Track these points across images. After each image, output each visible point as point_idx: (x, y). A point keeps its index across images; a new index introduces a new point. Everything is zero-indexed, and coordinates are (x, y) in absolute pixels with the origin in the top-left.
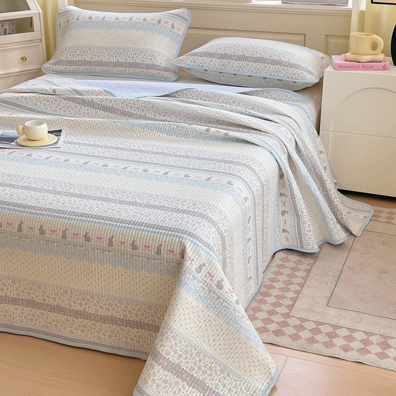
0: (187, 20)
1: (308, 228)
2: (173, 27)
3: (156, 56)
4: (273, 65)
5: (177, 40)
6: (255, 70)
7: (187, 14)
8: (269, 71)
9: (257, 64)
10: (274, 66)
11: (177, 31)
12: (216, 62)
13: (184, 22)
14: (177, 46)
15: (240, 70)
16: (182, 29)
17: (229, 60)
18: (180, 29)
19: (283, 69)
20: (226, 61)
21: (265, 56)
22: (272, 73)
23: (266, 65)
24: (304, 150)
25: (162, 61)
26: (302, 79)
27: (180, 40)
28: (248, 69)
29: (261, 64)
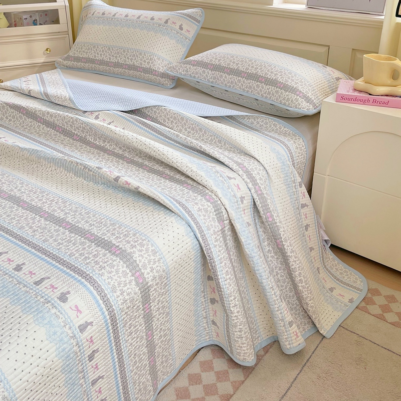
0: (199, 22)
1: (238, 333)
2: (181, 28)
3: (154, 60)
4: (267, 85)
5: (185, 43)
6: (246, 88)
7: (200, 15)
8: (261, 92)
9: (249, 82)
10: (268, 87)
11: (185, 33)
12: (209, 74)
13: (195, 24)
14: (184, 50)
15: (232, 85)
16: (191, 30)
17: (221, 74)
18: (189, 31)
19: (277, 92)
20: (218, 74)
21: (260, 73)
22: (264, 95)
23: (259, 83)
24: (262, 212)
25: (160, 66)
26: (296, 108)
27: (188, 43)
28: (239, 86)
29: (253, 82)
